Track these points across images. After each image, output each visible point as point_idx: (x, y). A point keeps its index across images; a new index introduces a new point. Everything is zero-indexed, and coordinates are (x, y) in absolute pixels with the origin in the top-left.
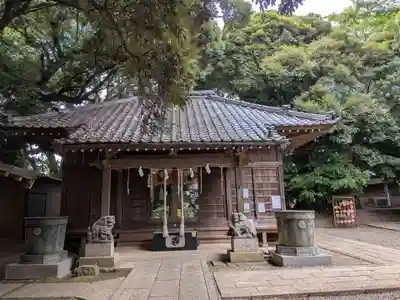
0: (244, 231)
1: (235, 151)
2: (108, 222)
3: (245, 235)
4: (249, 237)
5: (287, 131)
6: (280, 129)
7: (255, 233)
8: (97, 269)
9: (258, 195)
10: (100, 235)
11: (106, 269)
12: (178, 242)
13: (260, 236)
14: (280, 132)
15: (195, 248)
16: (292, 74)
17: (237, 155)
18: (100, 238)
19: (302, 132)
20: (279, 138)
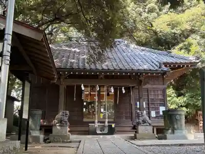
1: (139, 76)
2: (66, 114)
3: (145, 124)
4: (147, 126)
5: (170, 66)
6: (166, 64)
9: (151, 106)
12: (103, 130)
14: (166, 66)
16: (173, 31)
17: (140, 79)
19: (179, 67)
20: (165, 69)
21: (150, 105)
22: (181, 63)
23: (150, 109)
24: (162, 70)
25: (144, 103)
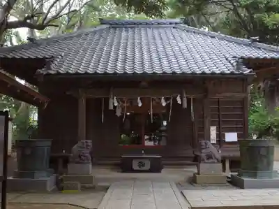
0: (209, 157)
2: (87, 146)
3: (211, 161)
4: (214, 163)
7: (220, 159)
8: (79, 186)
10: (80, 156)
11: (87, 185)
13: (223, 162)
15: (160, 172)
18: (80, 159)
20: (247, 71)
21: (221, 123)
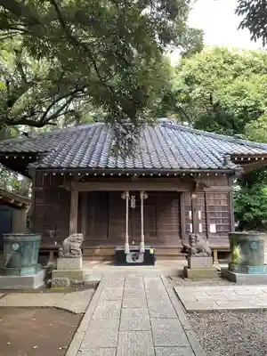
0: (200, 251)
1: (192, 177)
3: (201, 254)
5: (239, 159)
6: (233, 157)
7: (210, 252)
8: (68, 281)
9: (209, 217)
10: (70, 250)
11: (76, 281)
14: (233, 160)
17: (193, 180)
18: (70, 253)
19: (253, 160)
20: (234, 166)
21: (208, 215)
22: (256, 155)
23: (209, 221)
24: (229, 169)
25: (200, 212)
